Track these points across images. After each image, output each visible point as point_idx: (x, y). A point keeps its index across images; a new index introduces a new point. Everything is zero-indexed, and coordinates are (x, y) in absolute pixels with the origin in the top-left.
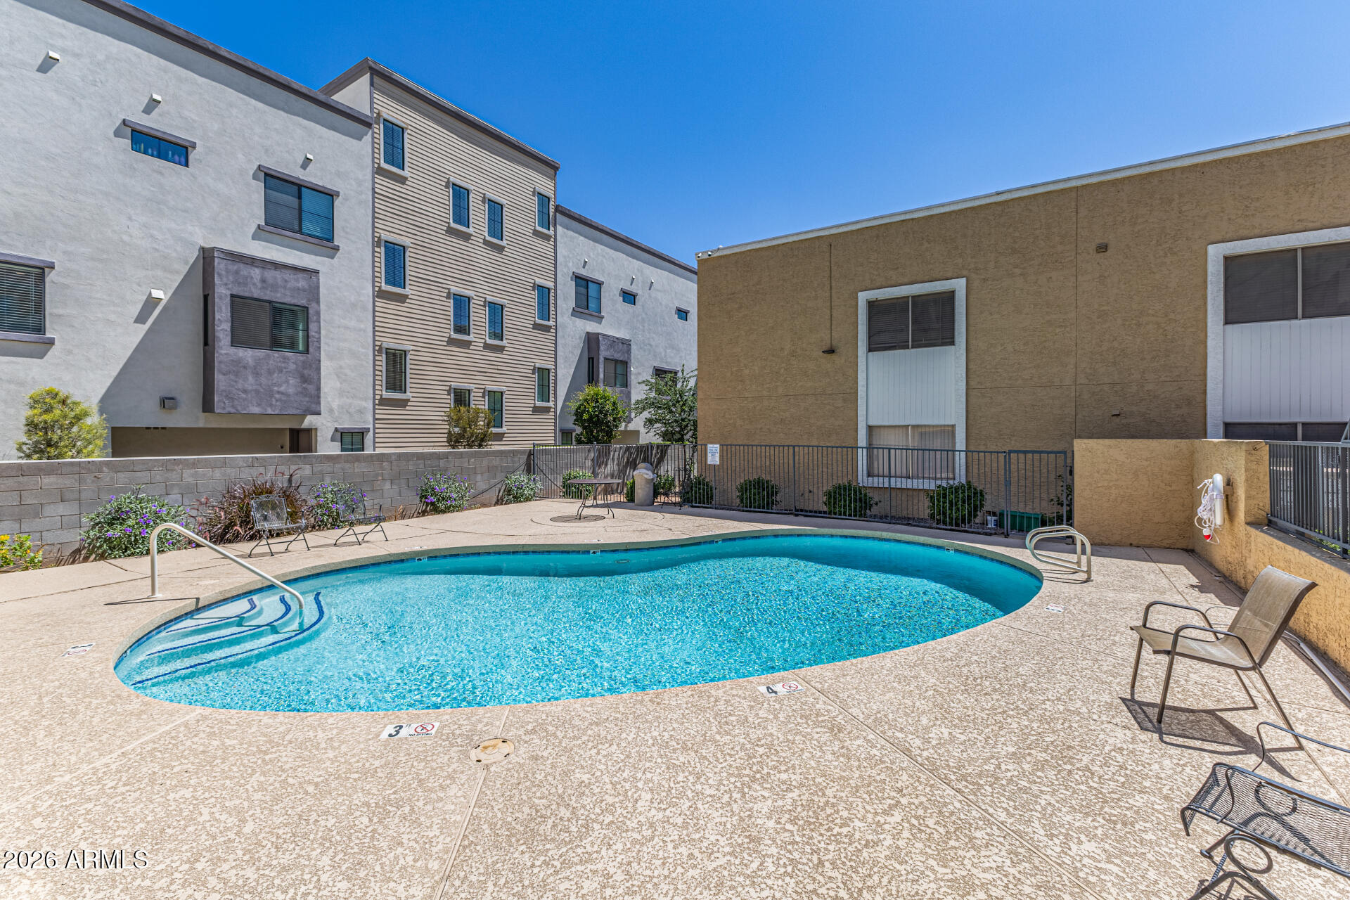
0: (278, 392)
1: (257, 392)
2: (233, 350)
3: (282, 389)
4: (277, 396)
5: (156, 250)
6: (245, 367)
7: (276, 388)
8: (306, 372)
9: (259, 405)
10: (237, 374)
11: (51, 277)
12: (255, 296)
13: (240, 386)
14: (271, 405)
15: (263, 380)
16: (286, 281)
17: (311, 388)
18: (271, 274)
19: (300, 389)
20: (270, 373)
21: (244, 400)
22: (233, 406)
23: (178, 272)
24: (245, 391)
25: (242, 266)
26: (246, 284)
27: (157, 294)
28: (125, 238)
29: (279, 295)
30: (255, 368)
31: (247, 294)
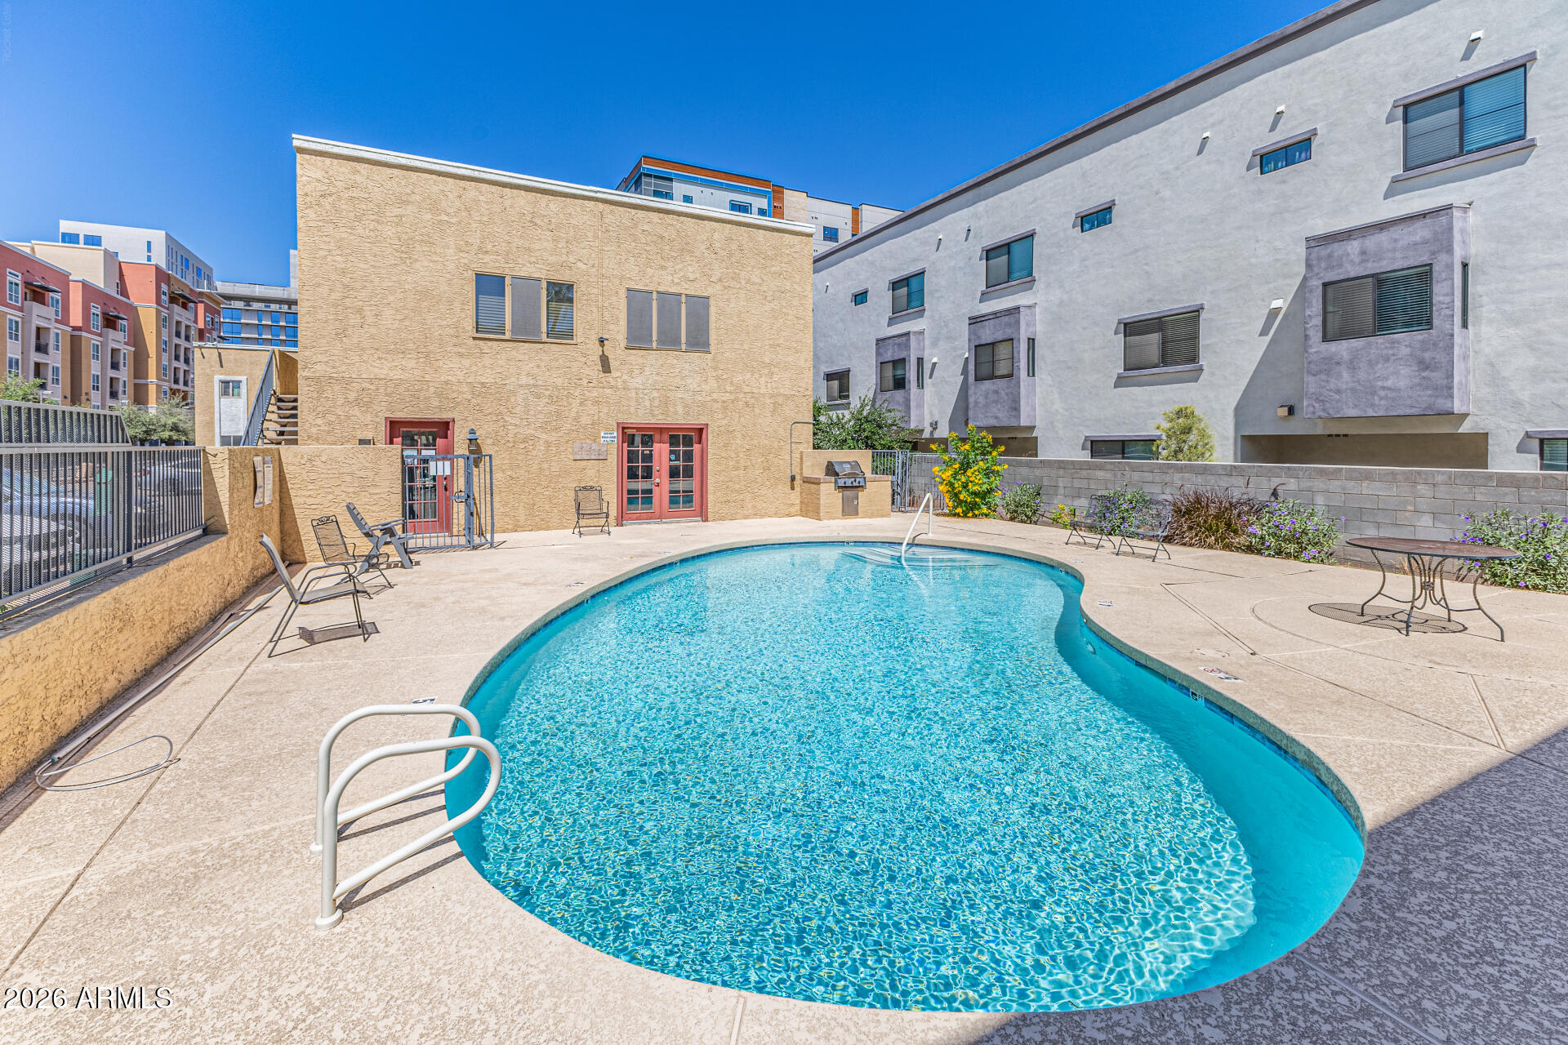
0: (1383, 388)
1: (1354, 390)
2: (1325, 346)
3: (1389, 383)
4: (1382, 393)
5: (1277, 260)
6: (1338, 363)
7: (1380, 383)
8: (1427, 355)
9: (1356, 406)
10: (1328, 372)
11: (1203, 316)
12: (1352, 275)
13: (1332, 386)
14: (1372, 405)
15: (1362, 375)
16: (1396, 240)
17: (1437, 376)
18: (1372, 242)
19: (1417, 380)
20: (1371, 364)
21: (1338, 401)
22: (1324, 410)
23: (1297, 274)
24: (1338, 391)
25: (1336, 245)
26: (1340, 266)
27: (1276, 304)
28: (1253, 261)
29: (1385, 263)
30: (1351, 362)
31: (1342, 277)
